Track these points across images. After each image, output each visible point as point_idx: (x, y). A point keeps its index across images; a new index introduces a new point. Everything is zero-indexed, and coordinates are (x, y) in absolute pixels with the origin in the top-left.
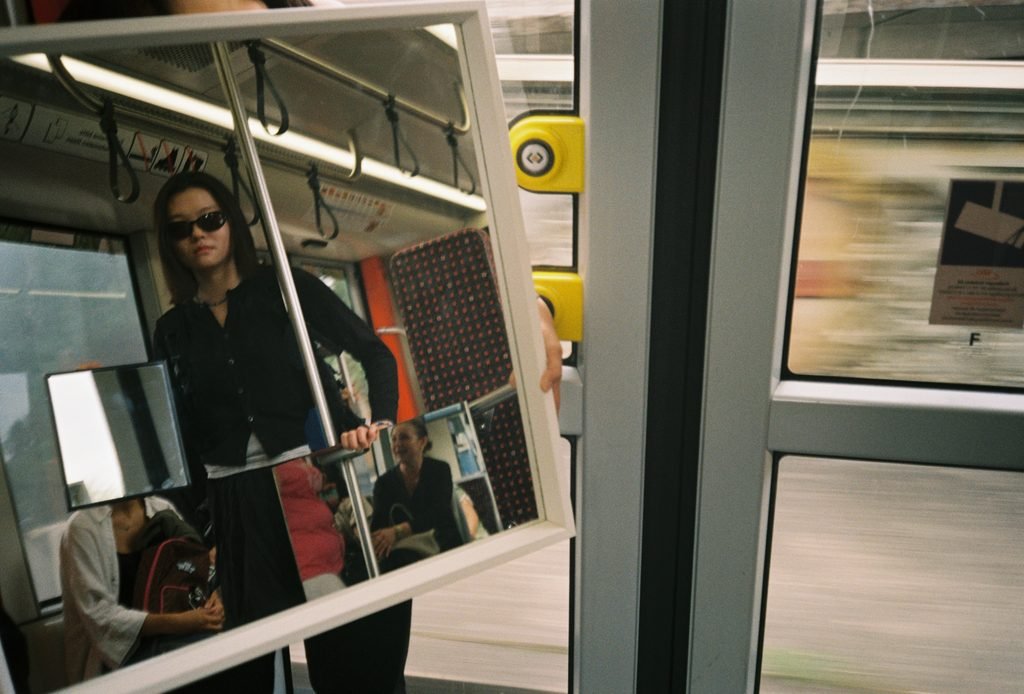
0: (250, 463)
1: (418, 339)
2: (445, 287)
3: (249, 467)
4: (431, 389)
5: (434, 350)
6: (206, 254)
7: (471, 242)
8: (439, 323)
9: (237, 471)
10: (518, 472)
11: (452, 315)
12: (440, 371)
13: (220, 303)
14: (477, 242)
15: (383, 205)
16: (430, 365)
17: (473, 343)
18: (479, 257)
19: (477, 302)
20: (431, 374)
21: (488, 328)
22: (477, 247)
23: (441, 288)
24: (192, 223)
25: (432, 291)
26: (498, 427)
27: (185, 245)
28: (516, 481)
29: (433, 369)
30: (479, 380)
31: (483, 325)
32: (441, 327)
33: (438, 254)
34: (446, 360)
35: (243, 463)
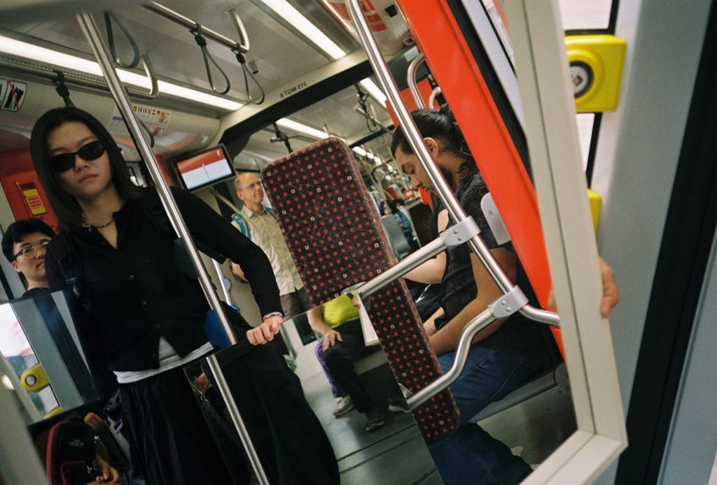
0: (164, 365)
1: (295, 238)
2: (315, 192)
3: (163, 369)
4: (312, 280)
5: (311, 246)
6: (91, 182)
7: (334, 151)
8: (313, 223)
9: (151, 374)
10: (399, 342)
11: (324, 215)
12: (318, 265)
13: (108, 224)
14: (339, 150)
15: (163, 114)
16: (309, 260)
17: (346, 237)
18: (343, 163)
19: (346, 202)
20: (311, 268)
21: (358, 223)
22: (340, 155)
23: (311, 193)
24: (75, 154)
25: (304, 196)
26: (376, 306)
27: (69, 175)
28: (398, 350)
29: (313, 263)
30: (355, 268)
31: (353, 221)
32: (316, 227)
33: (304, 164)
34: (323, 254)
35: (157, 366)
